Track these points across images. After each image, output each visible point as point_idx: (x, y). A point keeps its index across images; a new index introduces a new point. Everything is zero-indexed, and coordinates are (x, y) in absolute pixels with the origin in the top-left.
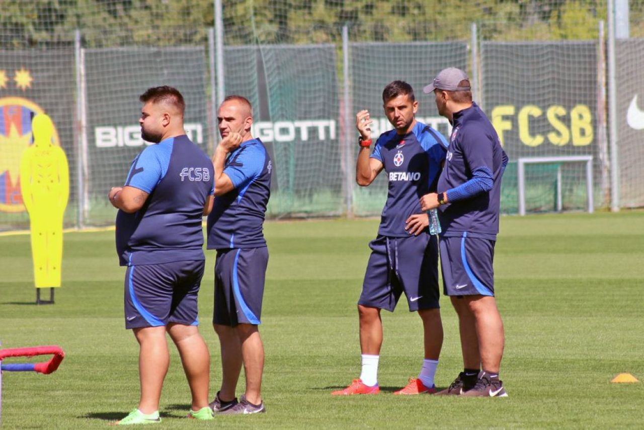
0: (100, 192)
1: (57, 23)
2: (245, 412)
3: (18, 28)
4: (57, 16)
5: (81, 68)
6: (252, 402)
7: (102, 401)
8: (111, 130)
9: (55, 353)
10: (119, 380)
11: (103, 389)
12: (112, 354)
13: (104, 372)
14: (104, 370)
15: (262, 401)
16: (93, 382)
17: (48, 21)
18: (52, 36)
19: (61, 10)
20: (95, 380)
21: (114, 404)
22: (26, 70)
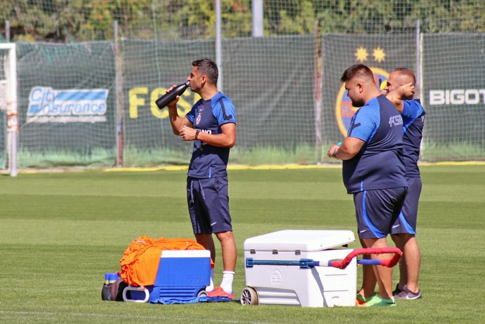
0: (432, 137)
1: (406, 14)
2: (407, 298)
3: (378, 17)
4: (406, 9)
5: (420, 47)
6: (413, 291)
7: (430, 288)
8: (441, 92)
9: (395, 252)
10: (442, 273)
11: (431, 280)
12: (438, 254)
13: (432, 268)
14: (432, 266)
15: (419, 290)
16: (424, 274)
17: (400, 12)
18: (402, 24)
19: (410, 5)
20: (425, 273)
21: (439, 291)
22: (381, 48)
